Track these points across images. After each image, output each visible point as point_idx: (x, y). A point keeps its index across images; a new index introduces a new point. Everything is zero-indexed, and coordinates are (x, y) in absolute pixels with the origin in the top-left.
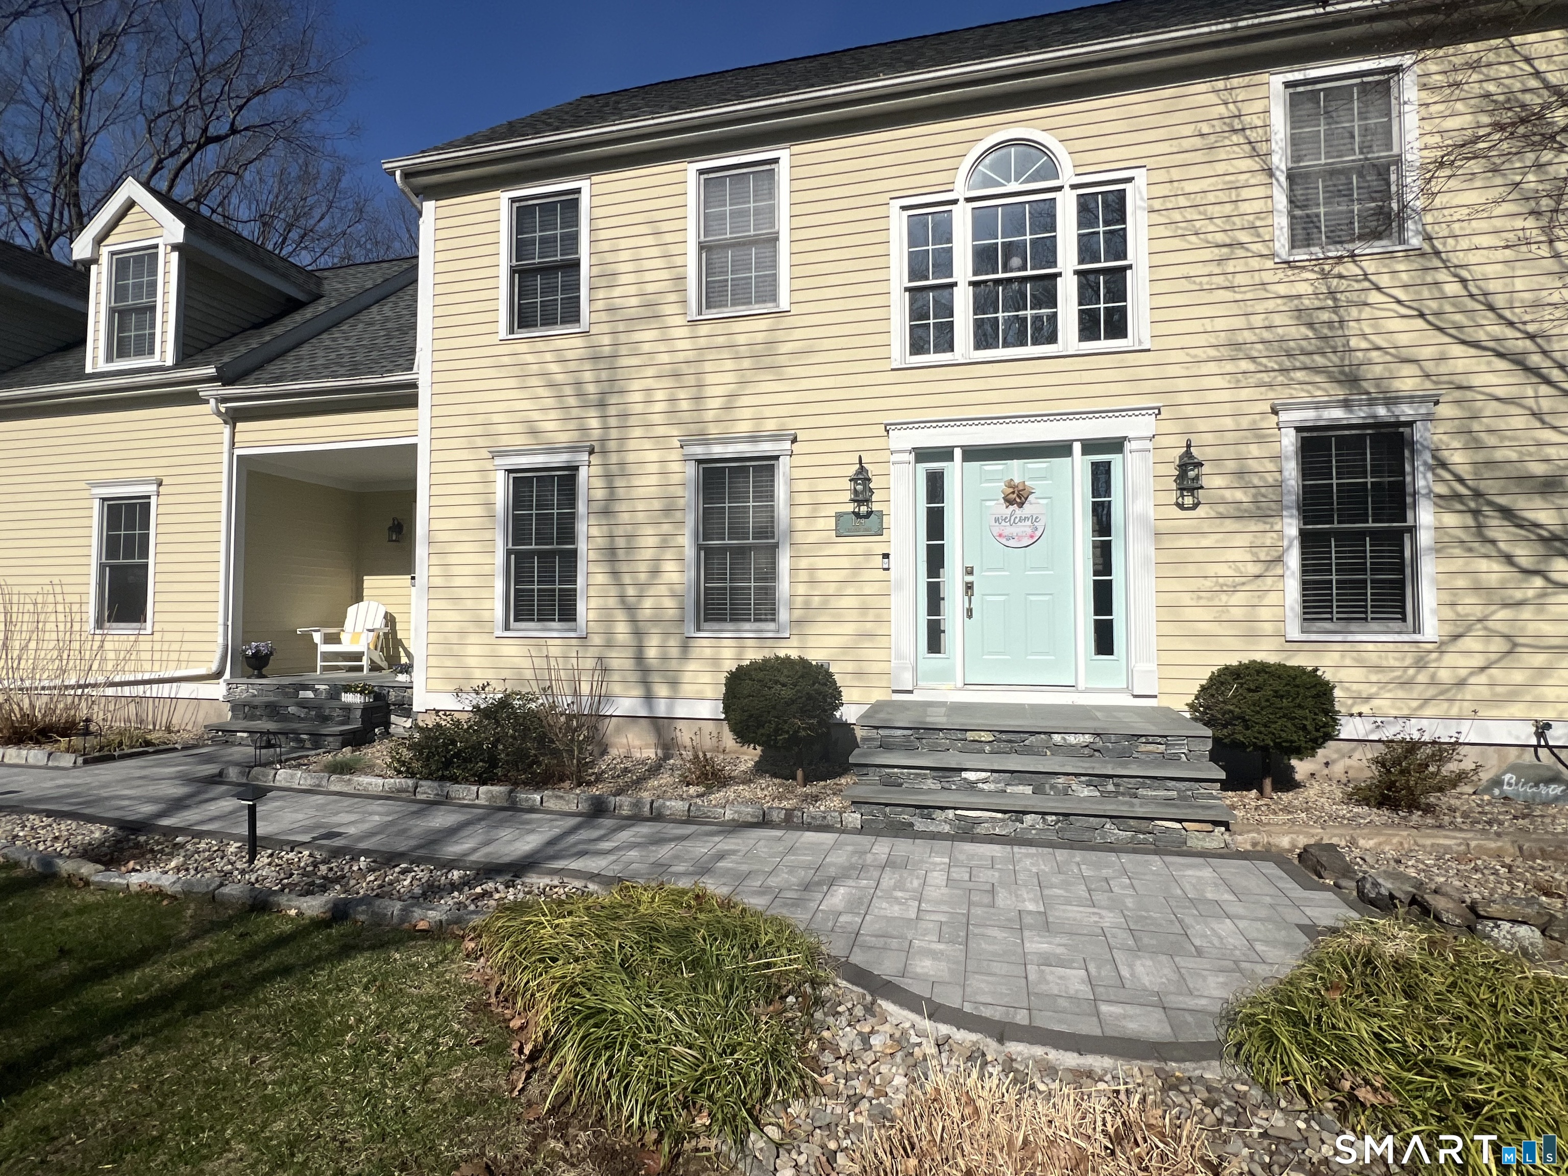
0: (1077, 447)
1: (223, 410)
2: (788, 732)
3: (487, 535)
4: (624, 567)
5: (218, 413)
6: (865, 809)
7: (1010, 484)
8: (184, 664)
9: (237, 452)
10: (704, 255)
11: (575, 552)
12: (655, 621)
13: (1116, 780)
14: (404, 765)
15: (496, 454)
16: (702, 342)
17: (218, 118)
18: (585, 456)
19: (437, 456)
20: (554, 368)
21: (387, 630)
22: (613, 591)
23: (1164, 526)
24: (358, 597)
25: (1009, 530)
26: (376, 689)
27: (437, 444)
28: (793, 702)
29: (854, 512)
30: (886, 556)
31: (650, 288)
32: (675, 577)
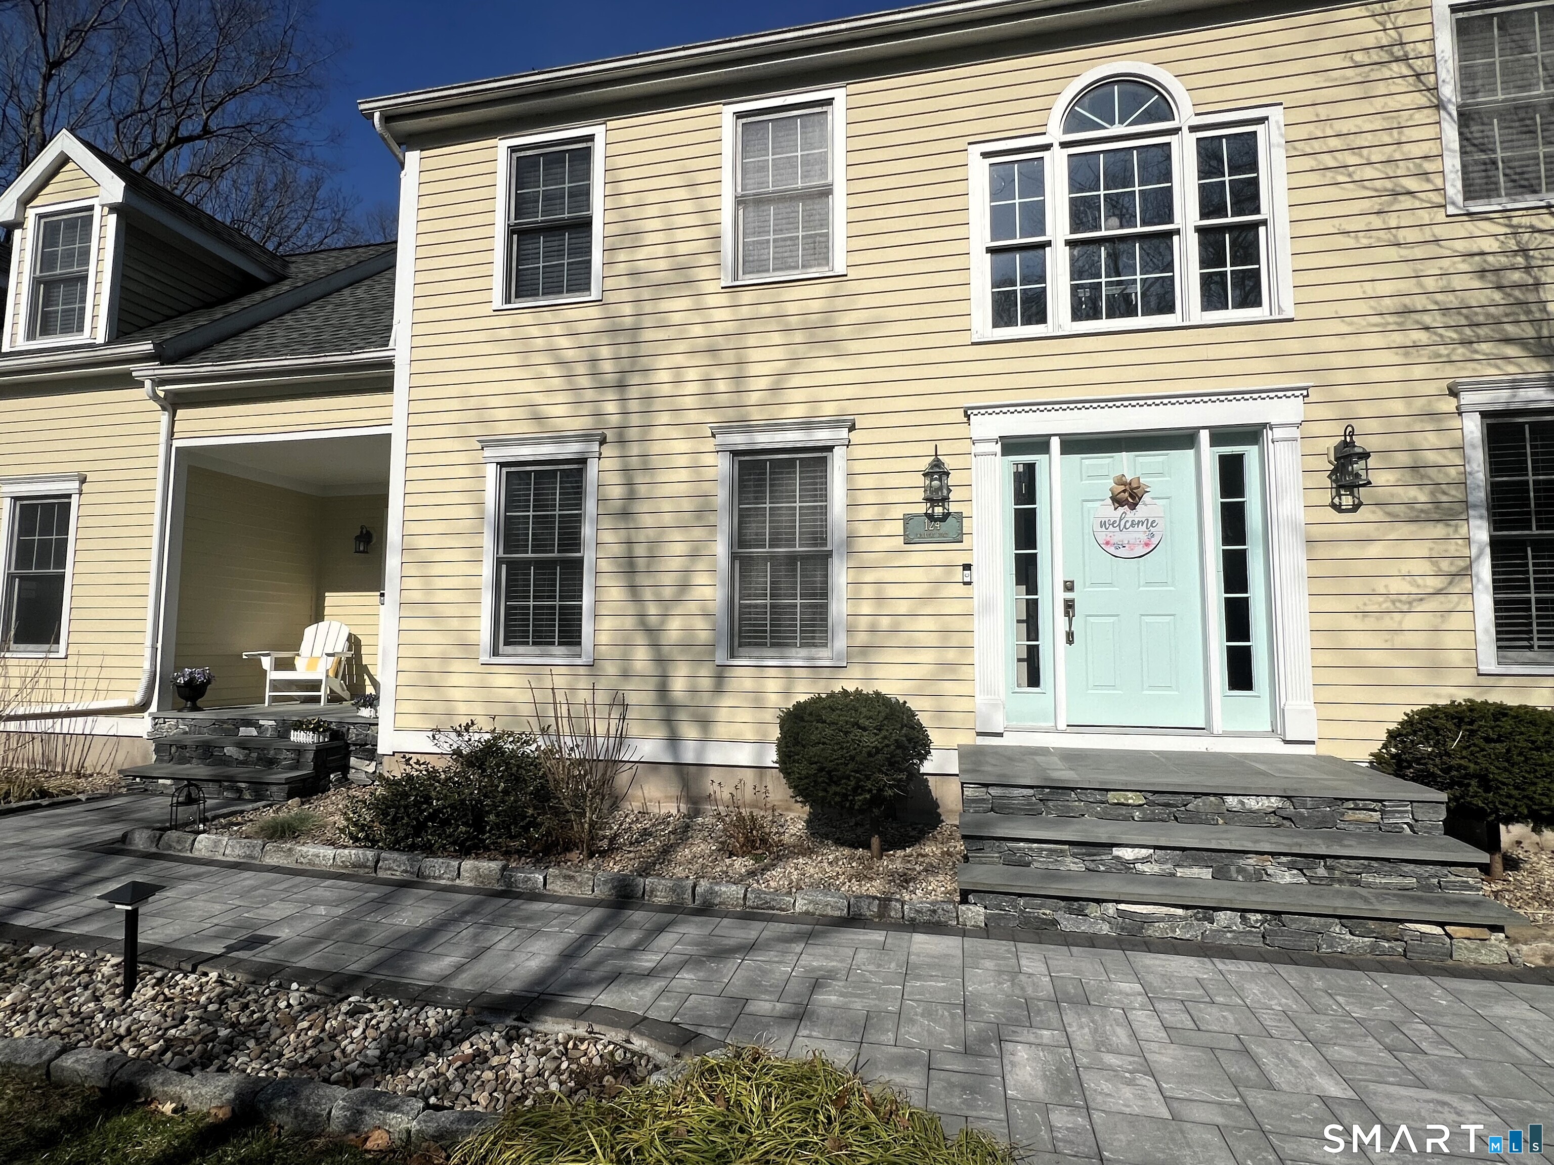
0: (1204, 436)
1: (162, 394)
2: (870, 791)
3: (475, 541)
4: (641, 579)
5: (155, 397)
6: (990, 899)
7: (1120, 481)
8: (102, 694)
9: (176, 444)
10: (741, 212)
11: (581, 561)
12: (686, 646)
13: (1329, 861)
14: (362, 830)
15: (485, 444)
16: (745, 312)
17: (190, 117)
18: (595, 447)
19: (414, 447)
20: (564, 342)
21: (349, 654)
22: (631, 609)
23: (1317, 532)
24: (318, 616)
25: (1118, 537)
26: (333, 726)
27: (415, 433)
28: (878, 751)
29: (926, 514)
30: (967, 567)
31: (682, 249)
32: (707, 592)
